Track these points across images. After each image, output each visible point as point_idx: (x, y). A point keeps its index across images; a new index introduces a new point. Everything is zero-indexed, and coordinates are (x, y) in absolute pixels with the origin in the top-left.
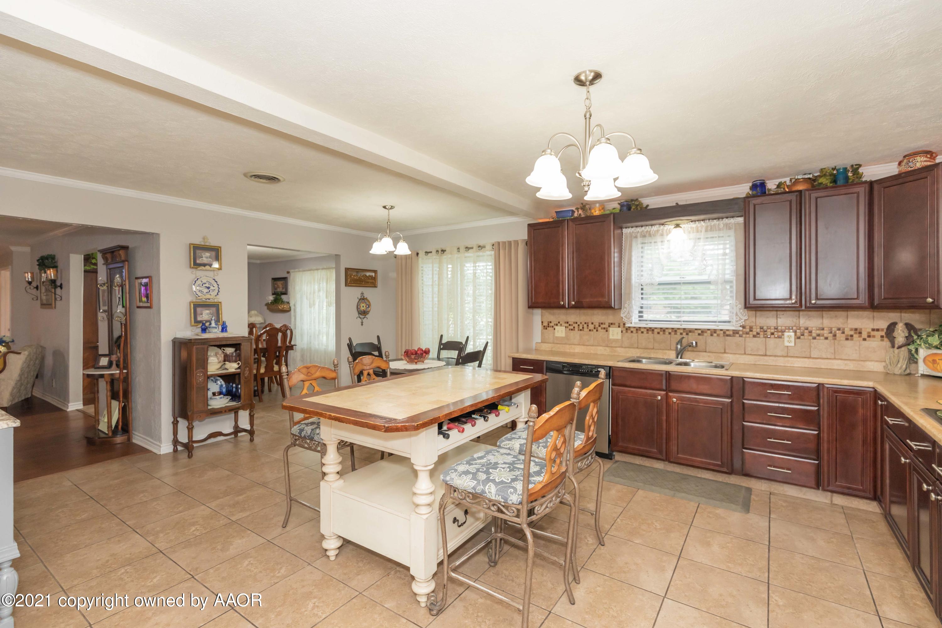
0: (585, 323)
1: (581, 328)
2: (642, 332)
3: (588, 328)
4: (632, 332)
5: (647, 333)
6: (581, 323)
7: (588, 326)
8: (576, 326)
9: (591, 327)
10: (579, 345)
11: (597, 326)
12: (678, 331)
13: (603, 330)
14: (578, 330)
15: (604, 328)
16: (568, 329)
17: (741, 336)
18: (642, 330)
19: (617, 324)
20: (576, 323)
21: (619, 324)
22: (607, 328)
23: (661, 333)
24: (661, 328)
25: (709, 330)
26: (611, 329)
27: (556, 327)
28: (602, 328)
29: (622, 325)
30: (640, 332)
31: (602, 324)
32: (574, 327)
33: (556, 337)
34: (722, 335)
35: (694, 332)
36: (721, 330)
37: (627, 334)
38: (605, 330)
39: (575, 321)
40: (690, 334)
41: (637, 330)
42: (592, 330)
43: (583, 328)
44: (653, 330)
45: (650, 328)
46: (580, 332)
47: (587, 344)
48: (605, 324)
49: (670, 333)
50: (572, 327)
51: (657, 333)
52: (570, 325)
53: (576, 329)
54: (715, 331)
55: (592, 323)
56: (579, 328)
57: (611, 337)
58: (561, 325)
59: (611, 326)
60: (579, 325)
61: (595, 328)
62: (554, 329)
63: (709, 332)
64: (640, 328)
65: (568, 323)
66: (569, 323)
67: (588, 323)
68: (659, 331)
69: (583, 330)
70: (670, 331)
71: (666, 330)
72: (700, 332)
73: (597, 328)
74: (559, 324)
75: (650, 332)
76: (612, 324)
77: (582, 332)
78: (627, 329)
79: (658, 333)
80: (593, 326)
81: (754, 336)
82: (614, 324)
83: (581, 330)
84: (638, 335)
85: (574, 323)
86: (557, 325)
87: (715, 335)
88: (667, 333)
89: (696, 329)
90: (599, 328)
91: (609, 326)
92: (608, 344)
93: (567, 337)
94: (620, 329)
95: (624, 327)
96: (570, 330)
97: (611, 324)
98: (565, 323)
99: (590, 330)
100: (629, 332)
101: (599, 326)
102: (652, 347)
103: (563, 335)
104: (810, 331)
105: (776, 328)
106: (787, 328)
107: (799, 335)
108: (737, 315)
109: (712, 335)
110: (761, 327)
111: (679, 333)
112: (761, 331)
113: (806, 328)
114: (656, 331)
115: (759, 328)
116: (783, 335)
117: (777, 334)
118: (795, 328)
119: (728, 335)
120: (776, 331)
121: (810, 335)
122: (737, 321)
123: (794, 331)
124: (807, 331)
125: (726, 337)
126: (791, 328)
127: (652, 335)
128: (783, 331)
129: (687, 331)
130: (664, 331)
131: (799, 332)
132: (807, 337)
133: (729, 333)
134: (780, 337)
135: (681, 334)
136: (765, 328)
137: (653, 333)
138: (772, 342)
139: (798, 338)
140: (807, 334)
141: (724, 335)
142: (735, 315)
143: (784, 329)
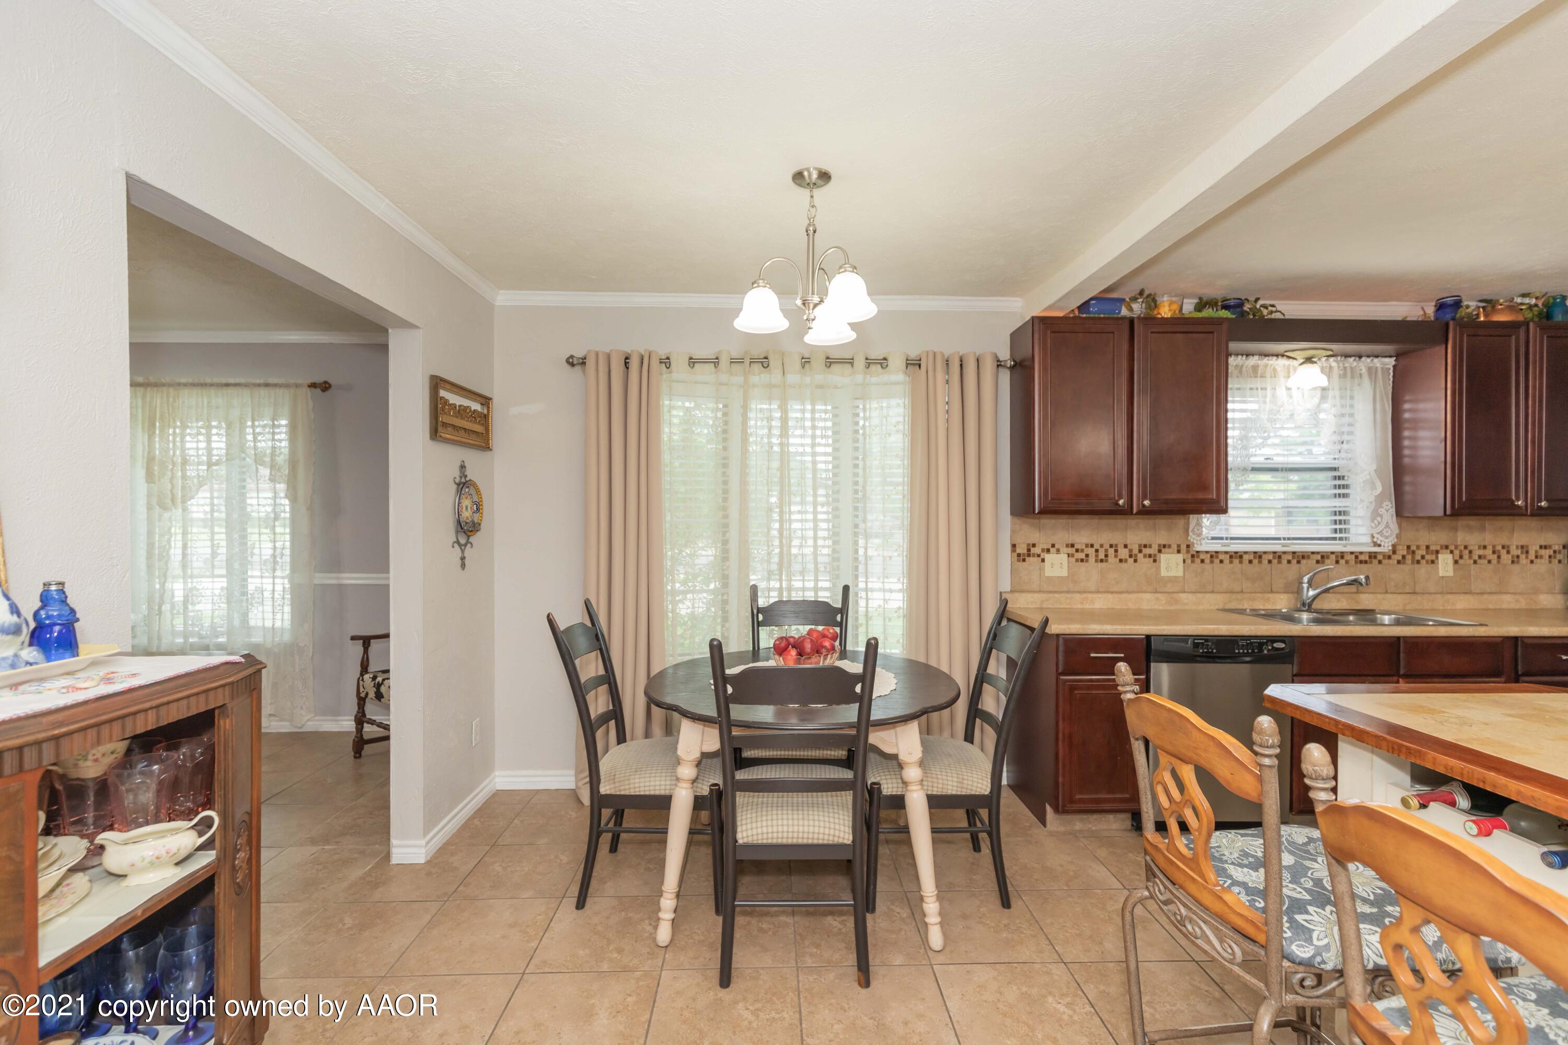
0: (1111, 546)
1: (1102, 556)
2: (1221, 561)
3: (1116, 556)
4: (1202, 561)
5: (1231, 562)
6: (1102, 546)
7: (1116, 551)
8: (1091, 551)
9: (1124, 553)
10: (1098, 592)
11: (1136, 551)
12: (1283, 556)
13: (1147, 559)
14: (1096, 561)
15: (1150, 556)
16: (1073, 560)
17: (1380, 562)
18: (1221, 557)
19: (1175, 547)
20: (1092, 546)
21: (1179, 546)
22: (1155, 555)
23: (1256, 561)
24: (1255, 553)
25: (1332, 553)
26: (1163, 557)
27: (1047, 557)
28: (1145, 556)
29: (1183, 547)
30: (1217, 561)
31: (1145, 546)
32: (1087, 556)
33: (1048, 578)
34: (1353, 562)
35: (1308, 557)
36: (1352, 553)
37: (1193, 565)
38: (1152, 560)
39: (1090, 542)
40: (1304, 562)
41: (1212, 556)
42: (1126, 561)
43: (1106, 556)
44: (1241, 557)
45: (1236, 553)
46: (1100, 564)
47: (1115, 589)
48: (1150, 546)
49: (1270, 562)
50: (1081, 555)
51: (1247, 562)
52: (1077, 551)
53: (1092, 559)
54: (1342, 555)
55: (1126, 546)
56: (1097, 556)
57: (1164, 573)
58: (1058, 551)
59: (1163, 550)
60: (1097, 551)
61: (1131, 556)
62: (1043, 560)
63: (1333, 557)
64: (1217, 552)
65: (1072, 546)
66: (1076, 547)
67: (1116, 546)
68: (1252, 557)
69: (1107, 561)
70: (1271, 557)
71: (1264, 556)
72: (1319, 557)
73: (1136, 555)
74: (1052, 550)
75: (1236, 561)
76: (1164, 546)
77: (1104, 564)
78: (1193, 556)
79: (1250, 562)
80: (1126, 551)
81: (1399, 562)
82: (1170, 546)
83: (1102, 561)
84: (1213, 568)
85: (1087, 546)
86: (1048, 551)
87: (1342, 561)
88: (1265, 562)
89: (1313, 553)
90: (1140, 556)
91: (1160, 551)
92: (1157, 585)
93: (1072, 578)
94: (1180, 557)
95: (1188, 552)
96: (1077, 560)
97: (1162, 548)
98: (1067, 546)
99: (1121, 561)
100: (1198, 561)
101: (1140, 551)
102: (1239, 590)
103: (1064, 573)
104: (1470, 552)
105: (1428, 547)
106: (1442, 547)
107: (1457, 558)
108: (1387, 526)
109: (1337, 562)
110: (1408, 547)
111: (1284, 562)
112: (1408, 553)
113: (1466, 547)
114: (1246, 557)
115: (1405, 548)
116: (1437, 558)
117: (1428, 557)
118: (1452, 547)
119: (1361, 562)
120: (1427, 553)
121: (1470, 557)
122: (1387, 538)
123: (1452, 552)
124: (1467, 552)
125: (1359, 565)
126: (1447, 547)
127: (1240, 566)
128: (1437, 552)
129: (1299, 557)
130: (1260, 557)
131: (1457, 552)
132: (1466, 560)
133: (1362, 558)
134: (1433, 562)
135: (1289, 562)
136: (1413, 548)
137: (1241, 562)
138: (1423, 570)
139: (1456, 562)
140: (1466, 556)
141: (1356, 562)
142: (1383, 526)
143: (1438, 548)
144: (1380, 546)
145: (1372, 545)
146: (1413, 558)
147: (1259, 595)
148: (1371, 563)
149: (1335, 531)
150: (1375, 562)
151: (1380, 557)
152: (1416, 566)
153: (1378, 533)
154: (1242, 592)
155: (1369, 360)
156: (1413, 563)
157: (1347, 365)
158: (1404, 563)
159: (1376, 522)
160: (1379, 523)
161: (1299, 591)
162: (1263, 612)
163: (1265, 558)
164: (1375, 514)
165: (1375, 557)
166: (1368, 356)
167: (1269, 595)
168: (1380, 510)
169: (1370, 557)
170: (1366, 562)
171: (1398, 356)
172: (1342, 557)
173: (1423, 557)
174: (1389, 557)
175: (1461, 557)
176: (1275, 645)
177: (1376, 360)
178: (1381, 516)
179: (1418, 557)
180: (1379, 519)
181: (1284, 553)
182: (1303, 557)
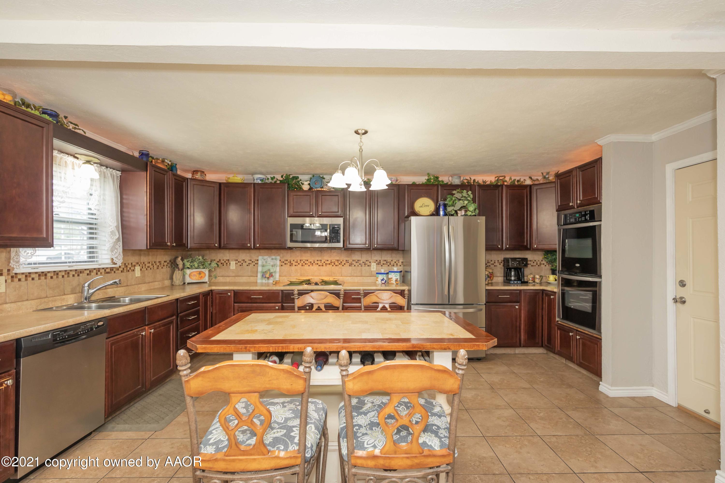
2: (33, 279)
4: (20, 280)
5: (39, 279)
12: (70, 273)
17: (115, 272)
18: (33, 276)
21: (3, 270)
23: (55, 277)
24: (54, 272)
25: (95, 269)
29: (5, 271)
30: (30, 279)
34: (103, 273)
35: (83, 272)
36: (103, 268)
37: (14, 284)
40: (81, 275)
41: (26, 276)
44: (46, 275)
45: (42, 272)
49: (63, 276)
51: (50, 277)
54: (99, 270)
63: (95, 271)
64: (29, 273)
68: (52, 275)
70: (63, 274)
71: (60, 274)
72: (88, 272)
75: (43, 278)
78: (13, 277)
79: (52, 277)
81: (122, 272)
84: (28, 284)
87: (99, 273)
88: (60, 277)
89: (85, 270)
94: (4, 278)
95: (9, 274)
100: (15, 280)
102: (45, 296)
104: (145, 265)
105: (132, 264)
106: (136, 263)
107: (141, 268)
108: (119, 254)
109: (97, 274)
110: (125, 264)
111: (71, 276)
112: (125, 267)
113: (144, 263)
114: (49, 275)
115: (124, 264)
116: (135, 268)
117: (132, 268)
118: (139, 263)
119: (107, 273)
120: (132, 266)
121: (145, 267)
122: (119, 260)
123: (139, 265)
124: (144, 265)
125: (106, 274)
126: (138, 263)
127: (45, 280)
128: (135, 266)
129: (79, 272)
130: (57, 274)
131: (141, 265)
132: (144, 269)
133: (108, 270)
134: (133, 270)
135: (73, 276)
136: (127, 264)
137: (46, 278)
138: (130, 274)
139: (141, 270)
140: (144, 267)
141: (105, 273)
142: (118, 254)
143: (135, 264)
144: (116, 264)
145: (112, 264)
146: (127, 269)
147: (58, 297)
148: (111, 273)
149: (90, 257)
150: (113, 272)
151: (114, 270)
152: (128, 273)
153: (116, 258)
154: (47, 297)
155: (111, 170)
156: (127, 271)
157: (102, 170)
158: (124, 272)
159: (114, 252)
160: (116, 253)
161: (82, 292)
162: (65, 308)
163: (61, 274)
164: (113, 249)
165: (113, 270)
166: (111, 168)
167: (64, 297)
168: (117, 246)
169: (111, 270)
170: (109, 273)
171: (123, 171)
172: (99, 271)
173: (130, 268)
174: (118, 269)
175: (142, 267)
176: (99, 324)
177: (114, 171)
178: (117, 249)
179: (128, 269)
180: (116, 250)
181: (71, 271)
182: (81, 272)
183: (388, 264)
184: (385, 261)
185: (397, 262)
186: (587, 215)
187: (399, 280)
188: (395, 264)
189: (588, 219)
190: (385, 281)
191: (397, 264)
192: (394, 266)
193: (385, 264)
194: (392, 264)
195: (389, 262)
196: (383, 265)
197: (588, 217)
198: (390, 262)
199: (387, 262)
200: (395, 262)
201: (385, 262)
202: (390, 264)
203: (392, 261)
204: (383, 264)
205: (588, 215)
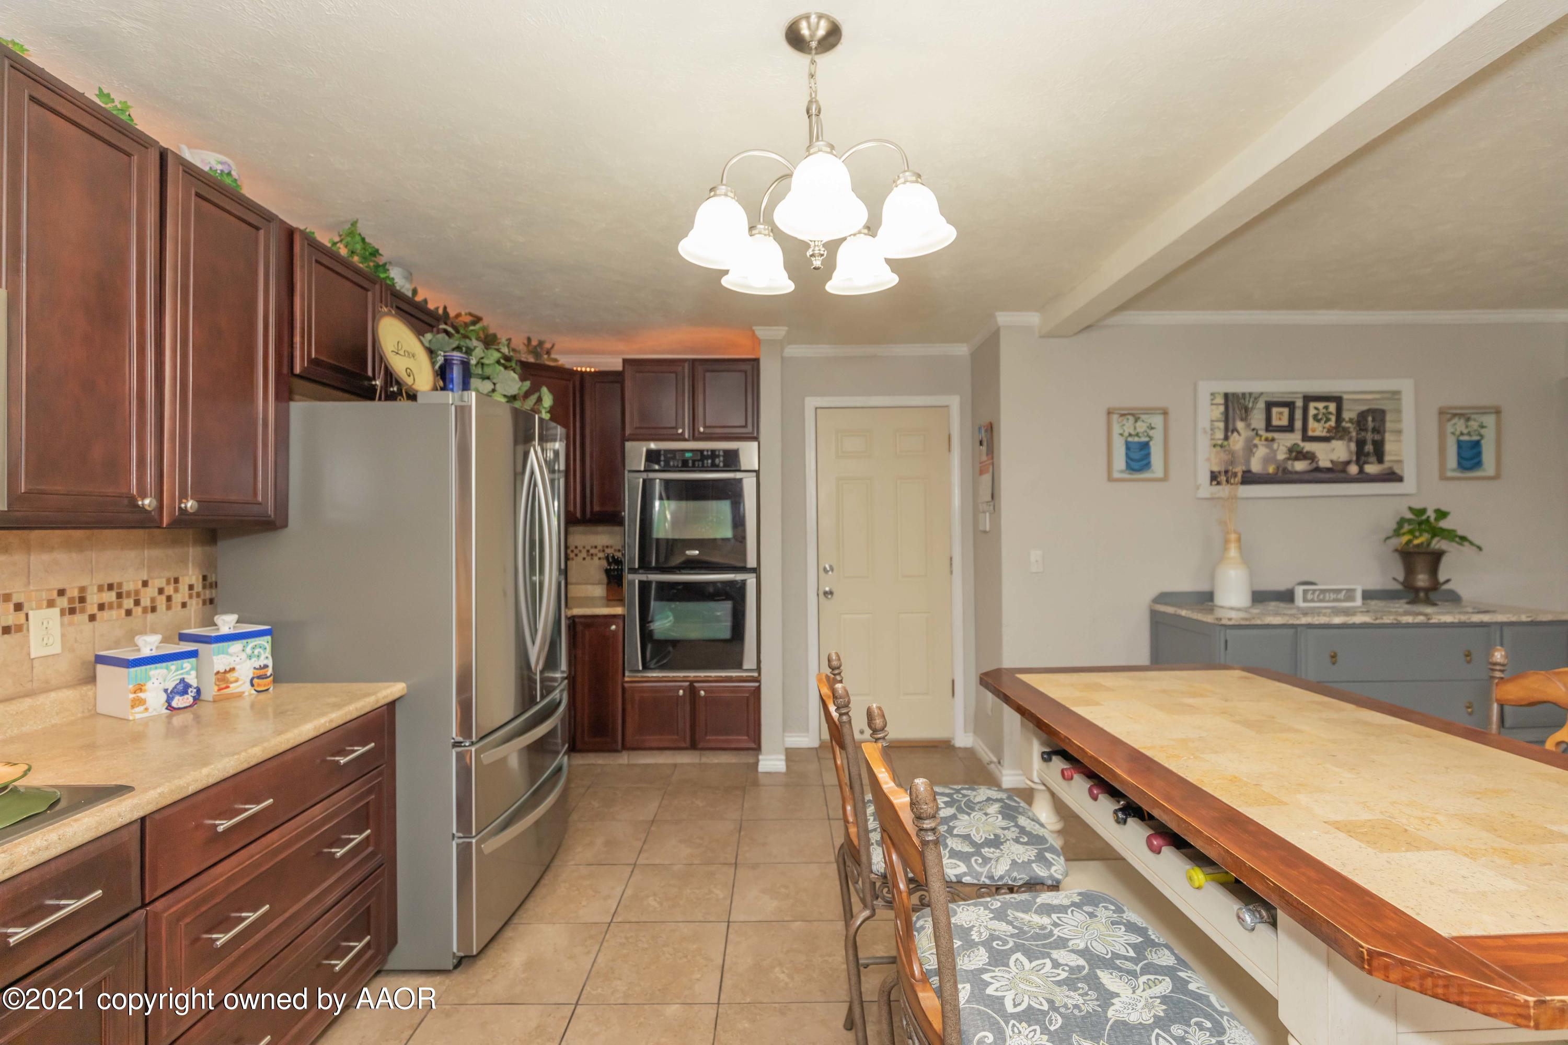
183: (128, 603)
184: (110, 587)
185: (169, 590)
186: (718, 456)
187: (270, 671)
188: (161, 601)
189: (721, 464)
190: (192, 692)
191: (169, 599)
192: (154, 609)
193: (111, 606)
194: (146, 602)
195: (128, 594)
196: (99, 615)
197: (719, 461)
198: (137, 592)
199: (119, 596)
200: (161, 591)
201: (111, 596)
202: (137, 603)
203: (145, 584)
204: (101, 607)
205: (722, 459)
